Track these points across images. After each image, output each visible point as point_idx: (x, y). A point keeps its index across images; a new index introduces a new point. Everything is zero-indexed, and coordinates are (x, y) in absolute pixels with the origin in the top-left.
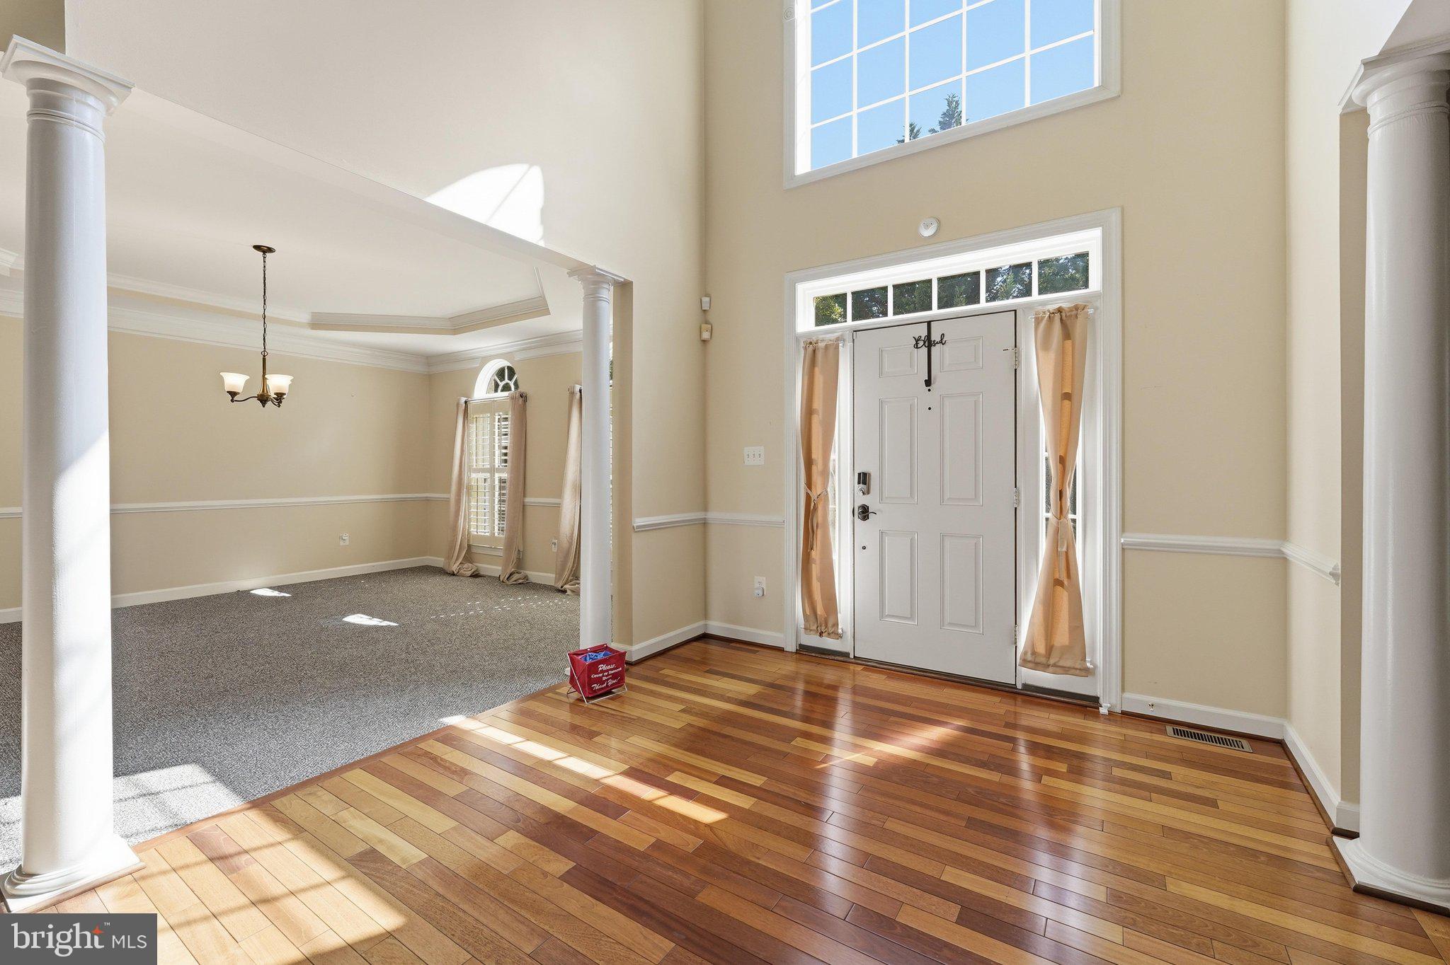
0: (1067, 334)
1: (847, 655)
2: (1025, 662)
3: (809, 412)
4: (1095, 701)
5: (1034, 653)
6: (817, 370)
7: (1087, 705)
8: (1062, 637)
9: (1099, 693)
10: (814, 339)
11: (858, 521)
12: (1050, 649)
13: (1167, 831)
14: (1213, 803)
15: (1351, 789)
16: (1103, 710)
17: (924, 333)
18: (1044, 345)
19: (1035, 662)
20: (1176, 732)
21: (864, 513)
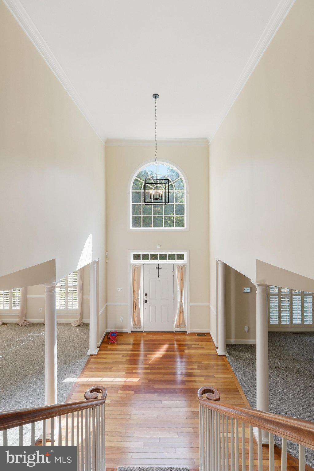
0: (182, 269)
1: (142, 331)
2: (176, 327)
3: (134, 280)
4: (186, 332)
5: (177, 325)
6: (135, 271)
7: (184, 333)
8: (181, 322)
9: (187, 330)
10: (135, 265)
11: (145, 304)
12: (180, 324)
13: (201, 354)
14: (204, 348)
15: (217, 342)
16: (187, 333)
17: (158, 267)
18: (178, 271)
19: (177, 327)
20: (198, 335)
21: (146, 302)
